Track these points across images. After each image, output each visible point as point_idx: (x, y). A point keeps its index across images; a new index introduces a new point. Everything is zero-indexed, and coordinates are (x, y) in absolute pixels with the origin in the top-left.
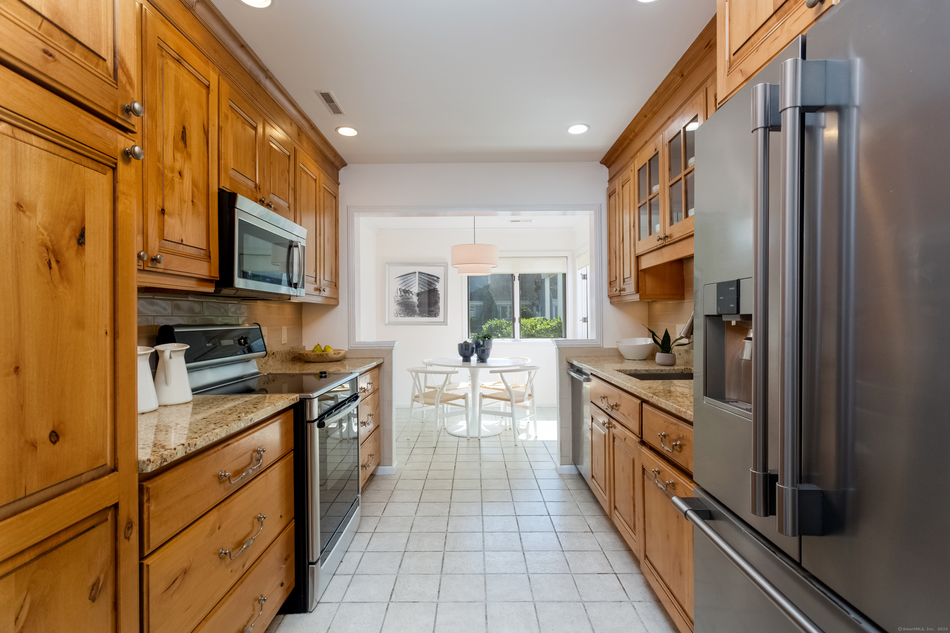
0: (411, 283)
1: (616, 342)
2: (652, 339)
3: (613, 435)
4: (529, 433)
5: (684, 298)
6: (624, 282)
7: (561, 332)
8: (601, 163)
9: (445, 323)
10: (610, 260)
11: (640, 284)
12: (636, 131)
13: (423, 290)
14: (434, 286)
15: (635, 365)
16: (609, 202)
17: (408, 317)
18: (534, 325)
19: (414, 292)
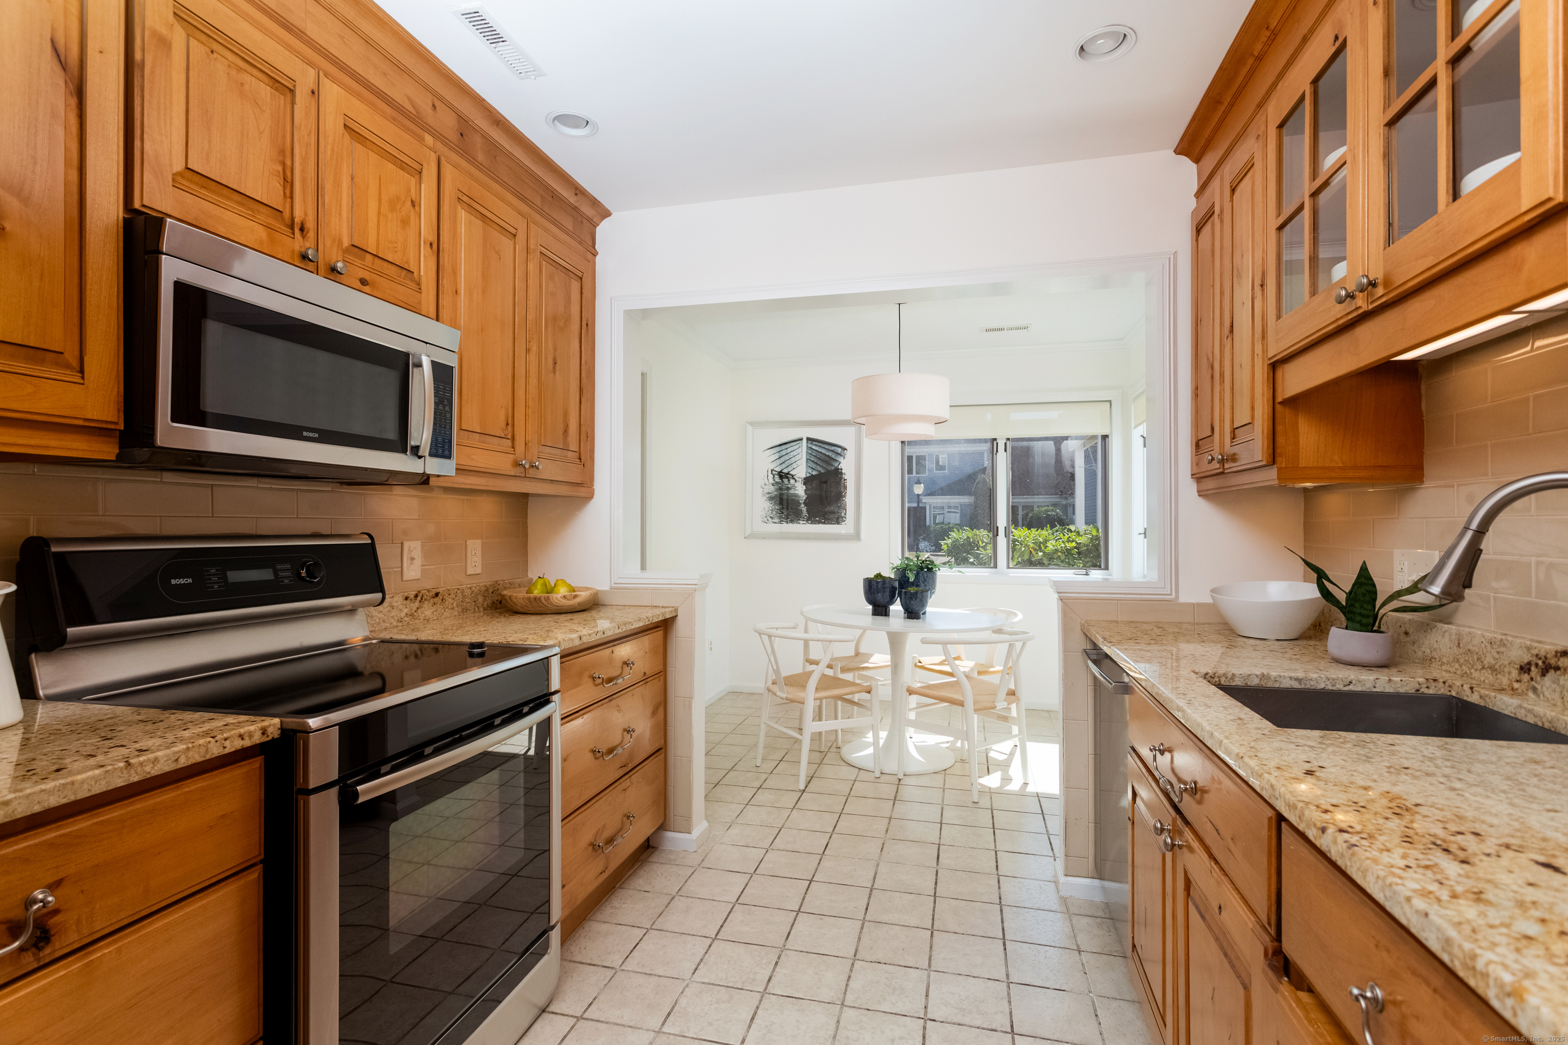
0: (793, 460)
1: (1212, 591)
2: (1316, 585)
3: (1186, 873)
4: (1010, 773)
5: (1423, 476)
6: (1233, 438)
7: (1099, 556)
8: (1178, 151)
9: (856, 536)
10: (1197, 388)
11: (1280, 440)
12: (1273, 23)
13: (814, 473)
14: (836, 465)
15: (1264, 658)
16: (1195, 243)
17: (787, 523)
18: (1041, 540)
19: (797, 476)
